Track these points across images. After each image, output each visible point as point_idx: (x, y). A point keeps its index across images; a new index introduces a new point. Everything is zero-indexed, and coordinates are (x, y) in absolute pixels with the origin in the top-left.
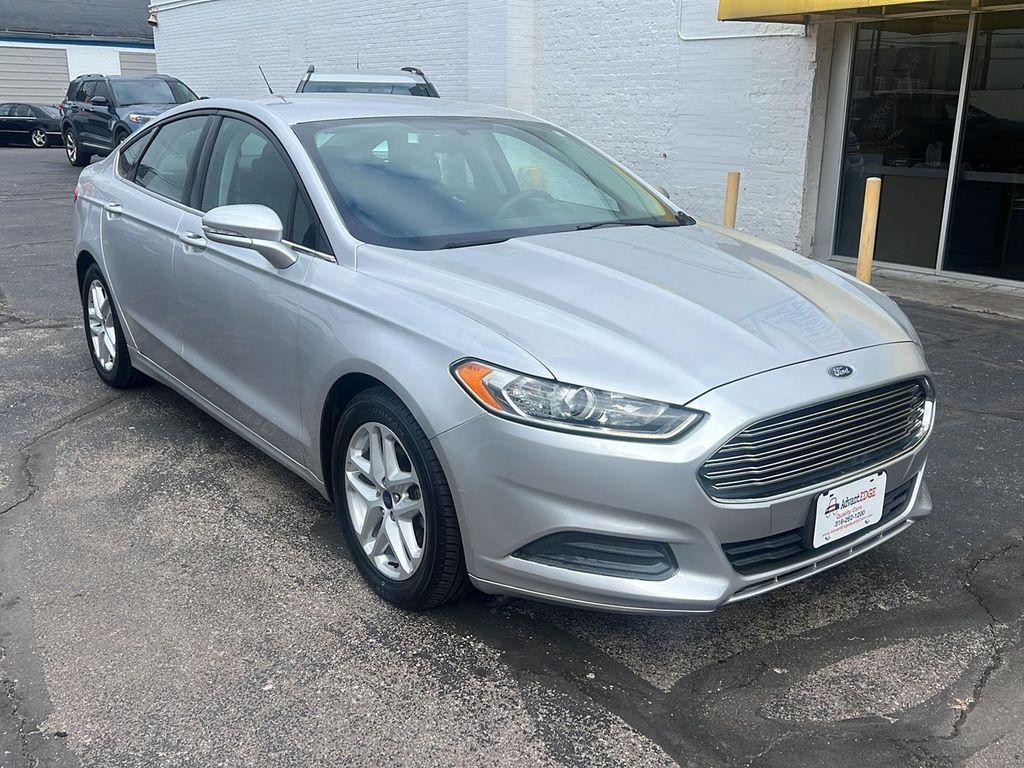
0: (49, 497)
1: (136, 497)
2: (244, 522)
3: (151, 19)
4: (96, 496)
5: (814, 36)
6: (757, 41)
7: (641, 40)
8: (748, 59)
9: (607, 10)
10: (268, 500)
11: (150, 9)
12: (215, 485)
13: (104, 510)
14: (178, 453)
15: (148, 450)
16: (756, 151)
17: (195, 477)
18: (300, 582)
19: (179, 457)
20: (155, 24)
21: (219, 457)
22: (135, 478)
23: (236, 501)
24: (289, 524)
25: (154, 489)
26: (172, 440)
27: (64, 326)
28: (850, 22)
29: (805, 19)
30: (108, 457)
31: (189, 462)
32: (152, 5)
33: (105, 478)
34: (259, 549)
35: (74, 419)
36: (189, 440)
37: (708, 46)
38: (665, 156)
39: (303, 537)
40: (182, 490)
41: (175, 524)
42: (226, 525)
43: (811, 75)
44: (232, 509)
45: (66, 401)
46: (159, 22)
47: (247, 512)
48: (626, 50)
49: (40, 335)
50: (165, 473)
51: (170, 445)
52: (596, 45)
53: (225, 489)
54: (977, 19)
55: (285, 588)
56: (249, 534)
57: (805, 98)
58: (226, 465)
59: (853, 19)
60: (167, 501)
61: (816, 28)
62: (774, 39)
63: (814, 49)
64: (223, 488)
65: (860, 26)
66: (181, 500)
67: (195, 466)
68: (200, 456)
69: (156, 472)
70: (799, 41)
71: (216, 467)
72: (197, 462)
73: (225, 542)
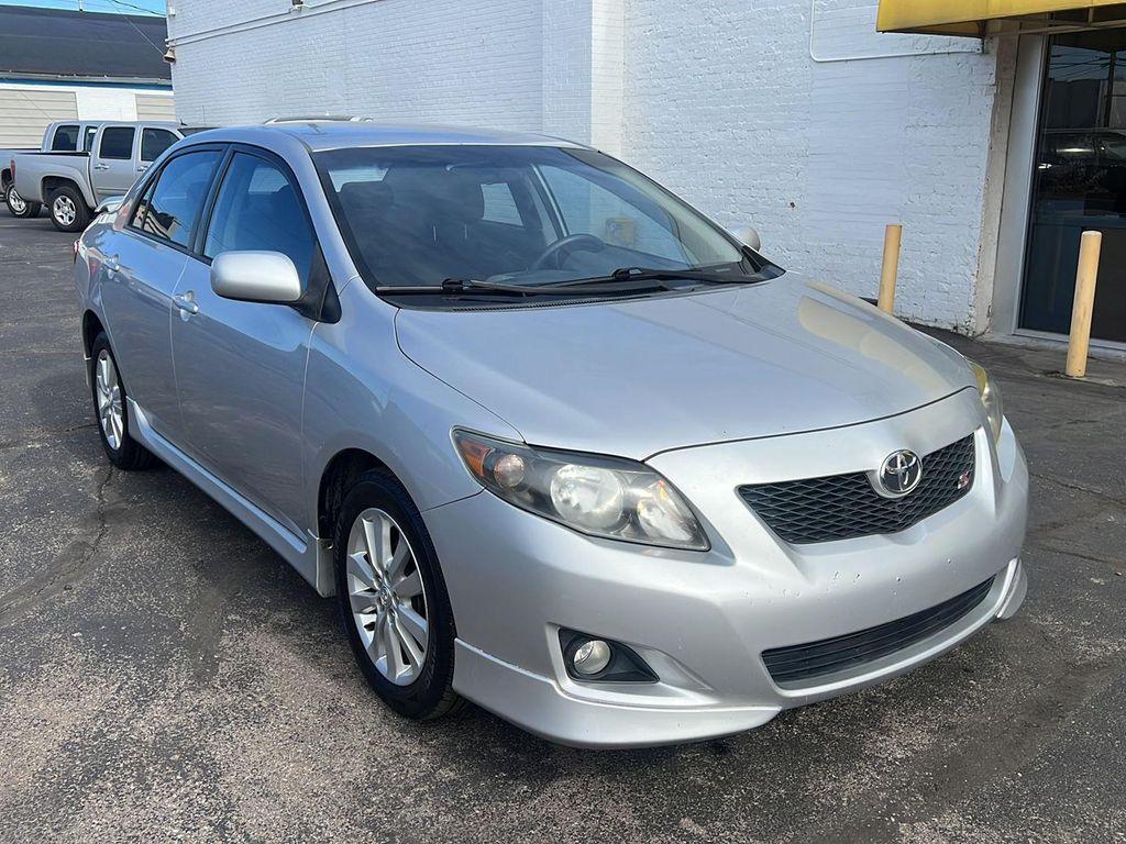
3: (169, 55)
5: (994, 51)
6: (915, 62)
7: (761, 63)
8: (904, 83)
9: (717, 28)
11: (167, 43)
14: (143, 689)
15: (95, 683)
19: (143, 698)
20: (173, 60)
22: (64, 748)
25: (92, 775)
26: (136, 660)
28: (1038, 34)
29: (981, 29)
30: (27, 699)
32: (170, 38)
37: (849, 67)
38: (792, 204)
43: (990, 100)
46: (177, 58)
48: (742, 76)
51: (132, 670)
52: (703, 71)
53: (212, 776)
58: (218, 718)
59: (1046, 29)
60: (109, 807)
61: (996, 41)
62: (938, 58)
63: (993, 68)
64: (211, 773)
65: (1053, 40)
66: (135, 806)
67: (166, 720)
68: (177, 697)
69: (101, 734)
70: (973, 60)
71: (202, 723)
72: (172, 712)
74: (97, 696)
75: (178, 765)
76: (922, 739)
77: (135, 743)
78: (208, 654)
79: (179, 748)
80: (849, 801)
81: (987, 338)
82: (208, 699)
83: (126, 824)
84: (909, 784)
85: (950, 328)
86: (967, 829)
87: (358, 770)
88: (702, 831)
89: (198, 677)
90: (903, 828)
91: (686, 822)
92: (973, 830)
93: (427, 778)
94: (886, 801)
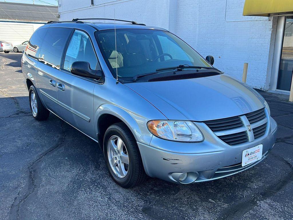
0: (40, 191)
2: (116, 205)
4: (58, 191)
5: (272, 20)
6: (251, 22)
8: (248, 28)
10: (122, 194)
12: (101, 186)
15: (74, 168)
17: (93, 182)
19: (85, 172)
21: (100, 172)
22: (71, 182)
23: (110, 194)
24: (133, 207)
25: (79, 188)
26: (82, 164)
28: (283, 16)
29: (269, 15)
30: (60, 172)
31: (89, 174)
35: (46, 154)
36: (87, 164)
38: (220, 57)
39: (140, 215)
40: (89, 188)
41: (90, 206)
42: (109, 207)
43: (271, 32)
45: (43, 146)
47: (115, 200)
50: (81, 180)
51: (81, 166)
53: (105, 188)
56: (119, 212)
57: (268, 40)
58: (103, 176)
59: (285, 15)
60: (85, 194)
61: (272, 18)
62: (257, 21)
63: (271, 24)
65: (286, 18)
66: (90, 194)
68: (93, 172)
69: (78, 179)
70: (267, 22)
72: (93, 174)
73: (110, 216)
74: (75, 171)
75: (97, 186)
76: (261, 184)
77: (86, 181)
79: (96, 182)
80: (245, 196)
81: (269, 91)
83: (89, 197)
84: (258, 193)
85: (259, 89)
86: (272, 203)
88: (214, 202)
89: (96, 167)
90: (258, 202)
91: (210, 200)
92: (273, 203)
94: (254, 196)
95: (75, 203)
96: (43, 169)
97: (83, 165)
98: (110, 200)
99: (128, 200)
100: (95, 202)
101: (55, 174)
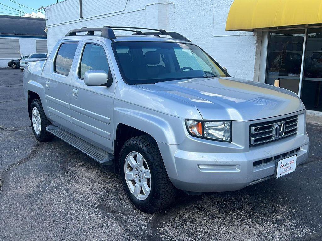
1: (37, 194)
2: (74, 203)
4: (24, 194)
5: (256, 35)
6: (237, 37)
7: (201, 37)
8: (235, 42)
12: (64, 189)
13: (26, 199)
15: (42, 176)
16: (238, 71)
17: (58, 186)
18: (94, 227)
19: (52, 178)
22: (37, 186)
24: (90, 204)
25: (44, 190)
27: (16, 130)
28: (267, 31)
29: (253, 30)
31: (56, 180)
32: (46, 26)
33: (27, 186)
34: (80, 214)
36: (56, 172)
37: (222, 38)
39: (95, 209)
40: (53, 191)
41: (51, 204)
42: (68, 204)
43: (255, 47)
44: (70, 198)
45: (15, 157)
47: (76, 200)
48: (196, 40)
49: (7, 133)
50: (47, 184)
51: (49, 173)
54: (307, 30)
55: (89, 230)
57: (253, 54)
58: (68, 181)
60: (48, 195)
61: (256, 33)
62: (243, 36)
63: (256, 39)
64: (67, 190)
66: (53, 195)
67: (57, 182)
68: (60, 178)
69: (44, 184)
70: (251, 37)
71: (65, 182)
72: (59, 180)
73: (68, 211)
75: (61, 189)
77: (52, 185)
78: (65, 171)
79: (61, 186)
82: (66, 178)
83: (52, 198)
87: (97, 189)
89: (64, 174)
93: (111, 190)
95: (38, 202)
96: (12, 177)
97: (51, 173)
98: (71, 199)
99: (87, 199)
100: (55, 201)
101: (23, 180)
